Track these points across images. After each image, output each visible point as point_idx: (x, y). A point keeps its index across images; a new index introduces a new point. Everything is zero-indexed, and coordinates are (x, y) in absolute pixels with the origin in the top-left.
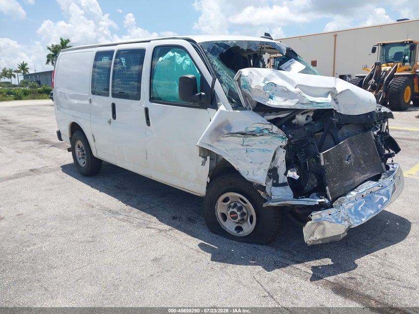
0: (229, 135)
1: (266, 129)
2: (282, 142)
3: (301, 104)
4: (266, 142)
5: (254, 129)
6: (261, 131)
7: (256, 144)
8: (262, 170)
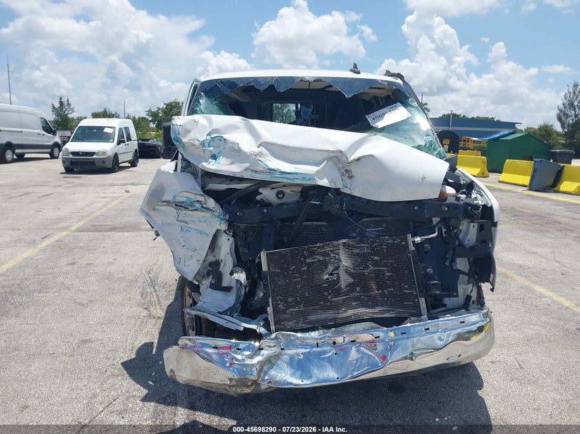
0: (165, 203)
1: (198, 201)
2: (220, 224)
3: (253, 171)
4: (205, 221)
5: (184, 199)
6: (192, 204)
7: (194, 221)
8: (194, 260)
